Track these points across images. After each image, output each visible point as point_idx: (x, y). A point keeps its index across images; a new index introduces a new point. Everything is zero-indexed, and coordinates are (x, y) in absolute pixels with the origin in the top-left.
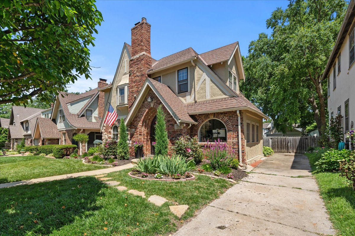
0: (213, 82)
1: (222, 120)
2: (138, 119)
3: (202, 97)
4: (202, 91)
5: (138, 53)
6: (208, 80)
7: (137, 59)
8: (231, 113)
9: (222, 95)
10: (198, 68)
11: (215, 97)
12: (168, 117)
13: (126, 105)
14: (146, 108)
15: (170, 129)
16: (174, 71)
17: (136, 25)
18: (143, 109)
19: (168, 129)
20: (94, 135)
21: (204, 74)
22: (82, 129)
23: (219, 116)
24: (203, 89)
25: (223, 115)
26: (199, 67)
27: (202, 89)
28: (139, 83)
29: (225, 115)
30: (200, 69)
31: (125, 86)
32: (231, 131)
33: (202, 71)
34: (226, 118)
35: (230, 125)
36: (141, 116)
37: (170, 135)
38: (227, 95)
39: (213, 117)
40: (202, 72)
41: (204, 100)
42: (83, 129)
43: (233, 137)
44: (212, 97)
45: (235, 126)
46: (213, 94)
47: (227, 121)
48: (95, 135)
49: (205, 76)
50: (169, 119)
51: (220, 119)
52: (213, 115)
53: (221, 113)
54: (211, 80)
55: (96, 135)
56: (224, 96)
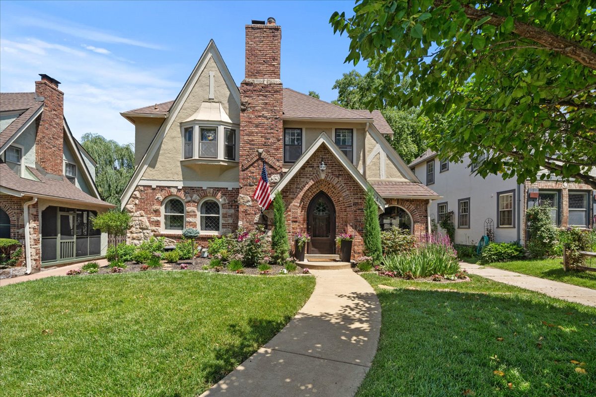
0: (390, 159)
1: (407, 209)
2: (290, 194)
3: (375, 175)
4: (374, 167)
5: (264, 77)
6: (383, 155)
7: (265, 87)
8: (418, 201)
9: (401, 178)
10: (369, 136)
11: (392, 178)
12: (355, 199)
13: (222, 163)
14: (308, 178)
15: (357, 216)
16: (330, 128)
17: (254, 22)
18: (302, 180)
19: (355, 215)
20: (56, 213)
21: (378, 146)
22: (36, 197)
23: (404, 203)
24: (377, 164)
25: (409, 202)
26: (370, 134)
27: (375, 164)
28: (268, 131)
29: (412, 203)
30: (372, 137)
31: (220, 125)
32: (419, 222)
33: (375, 140)
34: (412, 207)
35: (417, 216)
36: (298, 190)
37: (359, 224)
38: (407, 179)
39: (396, 204)
40: (375, 142)
41: (378, 179)
42: (38, 199)
43: (421, 230)
44: (388, 177)
45: (423, 217)
46: (390, 175)
47: (414, 210)
48: (59, 214)
49: (378, 148)
50: (357, 201)
51: (406, 207)
52: (397, 201)
53: (407, 200)
54: (388, 156)
55: (61, 215)
56: (404, 180)
